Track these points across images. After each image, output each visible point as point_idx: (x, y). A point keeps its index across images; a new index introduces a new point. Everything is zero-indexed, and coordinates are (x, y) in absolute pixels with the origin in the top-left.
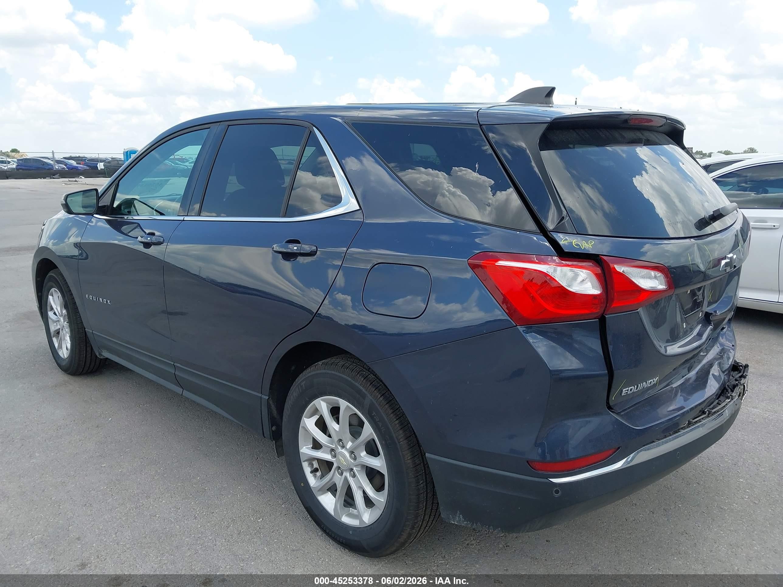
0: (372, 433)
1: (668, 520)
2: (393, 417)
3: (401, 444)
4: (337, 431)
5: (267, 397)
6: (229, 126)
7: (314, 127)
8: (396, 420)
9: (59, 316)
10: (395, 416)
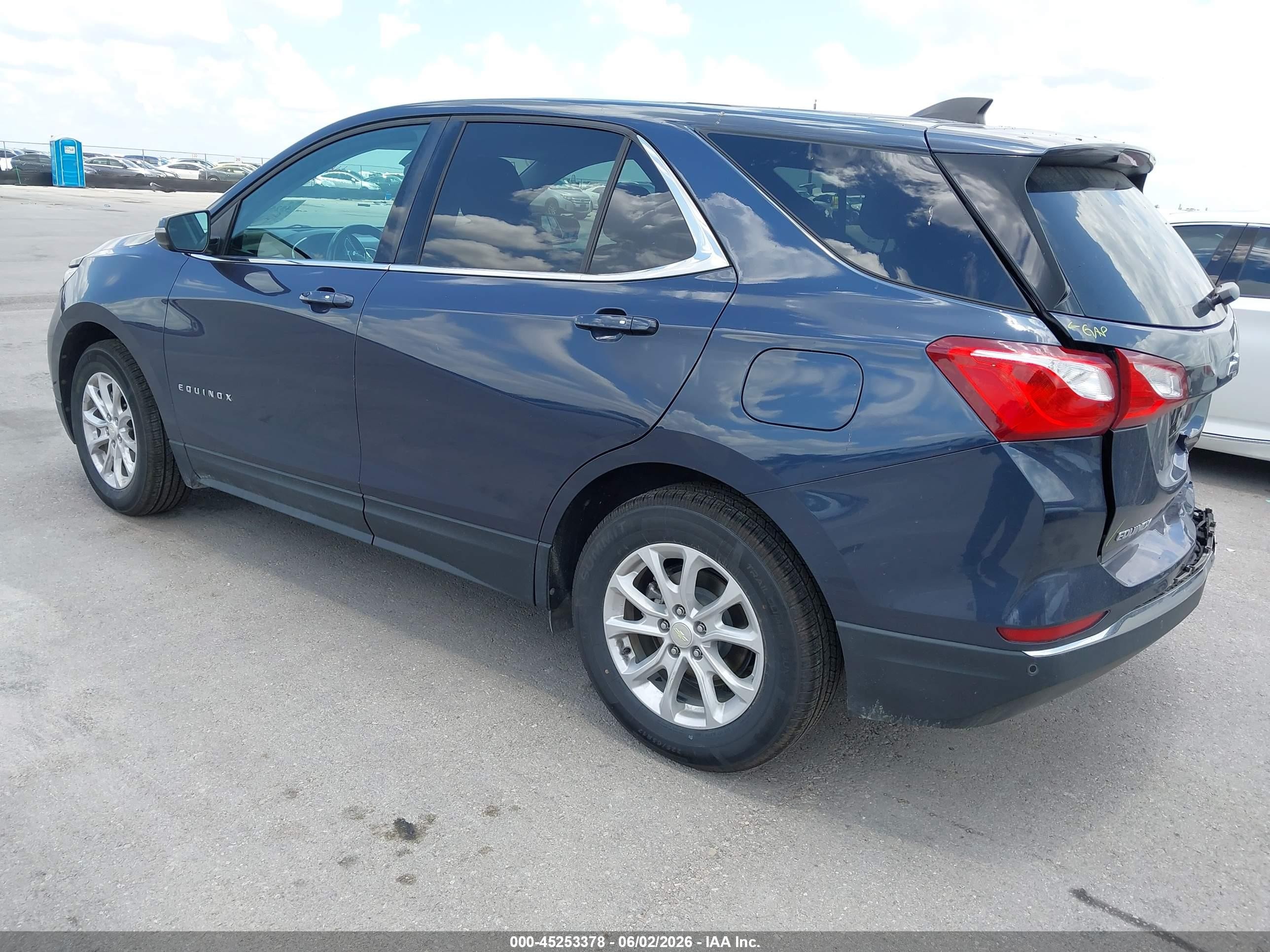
0: (741, 595)
1: (1099, 720)
2: (781, 572)
3: (793, 609)
4: (674, 593)
5: (550, 546)
6: (468, 122)
7: (638, 136)
8: (785, 577)
9: (107, 420)
10: (783, 570)
